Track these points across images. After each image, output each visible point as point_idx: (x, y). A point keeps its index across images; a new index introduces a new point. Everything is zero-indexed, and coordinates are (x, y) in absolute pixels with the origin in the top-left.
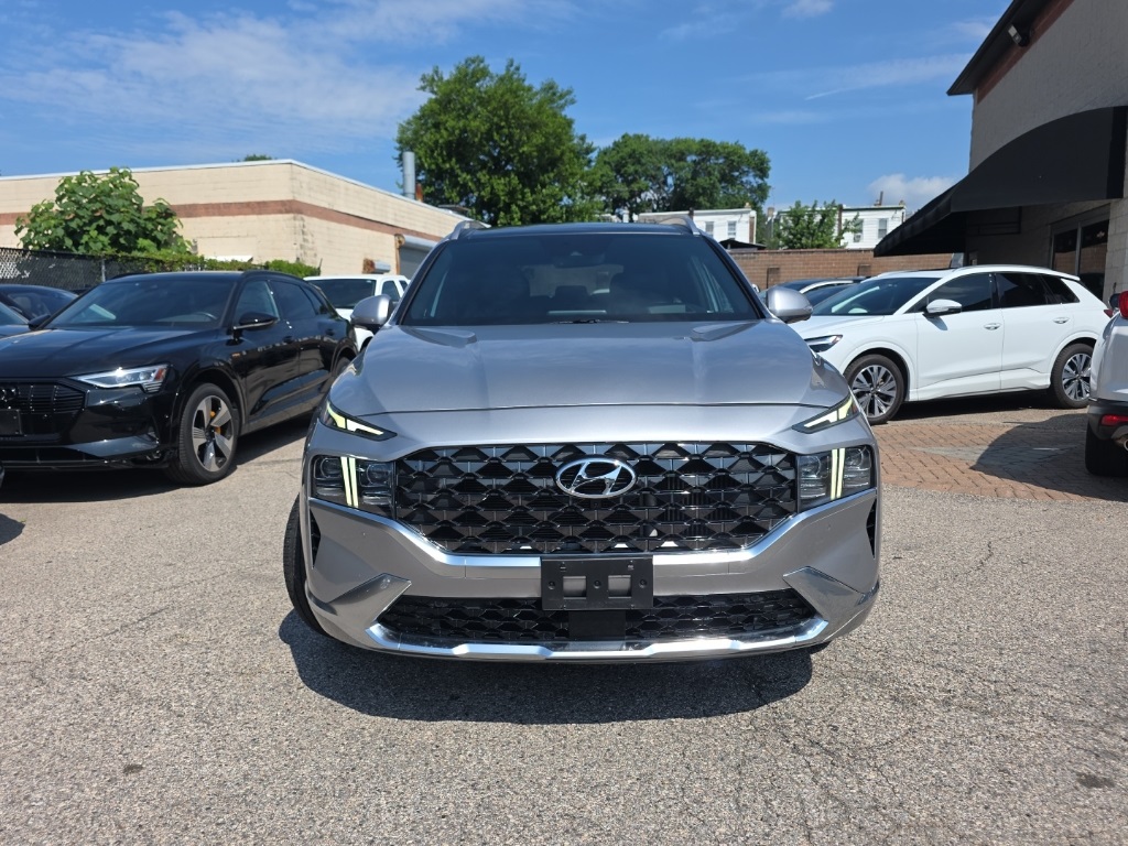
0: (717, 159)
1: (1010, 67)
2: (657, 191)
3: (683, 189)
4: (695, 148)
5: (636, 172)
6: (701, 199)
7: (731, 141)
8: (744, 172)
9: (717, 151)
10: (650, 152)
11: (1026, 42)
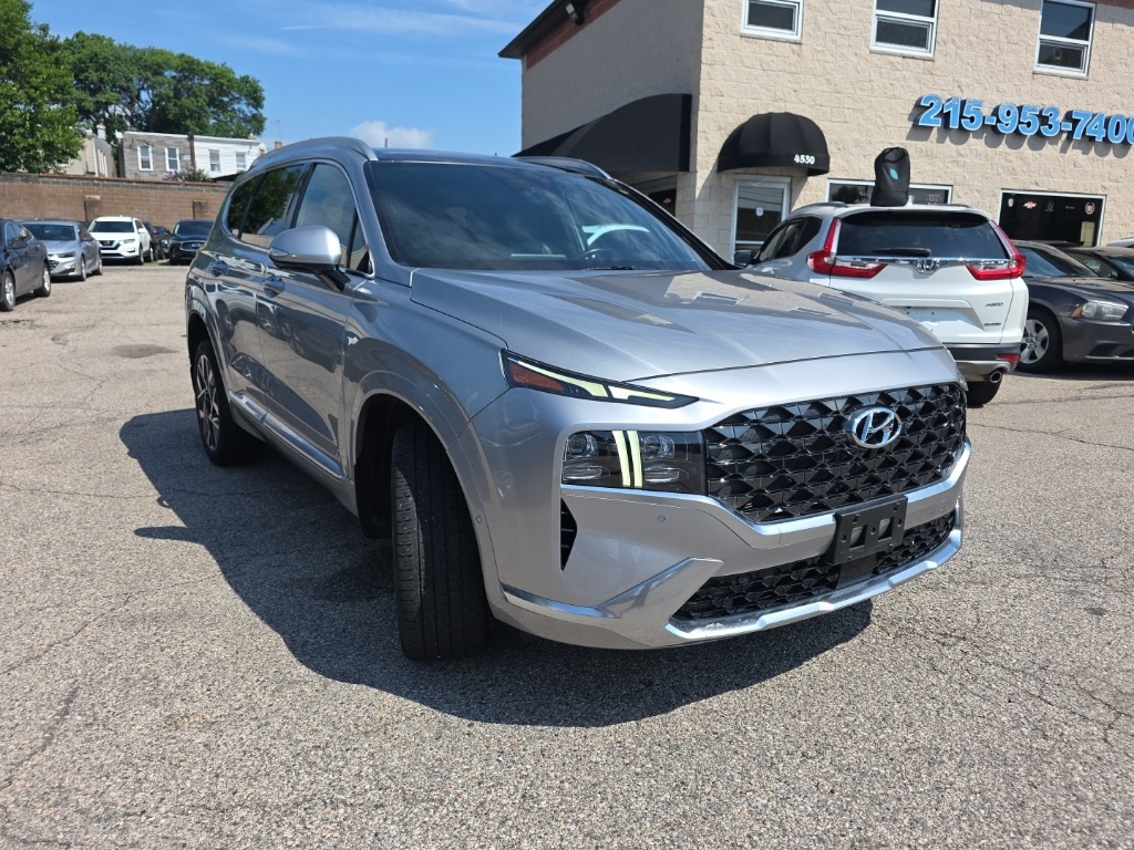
0: (202, 79)
1: (563, 41)
2: (130, 105)
3: (164, 109)
4: (175, 63)
5: (101, 80)
6: (188, 122)
7: (217, 62)
8: (235, 98)
9: (203, 70)
10: (118, 58)
11: (581, 21)
